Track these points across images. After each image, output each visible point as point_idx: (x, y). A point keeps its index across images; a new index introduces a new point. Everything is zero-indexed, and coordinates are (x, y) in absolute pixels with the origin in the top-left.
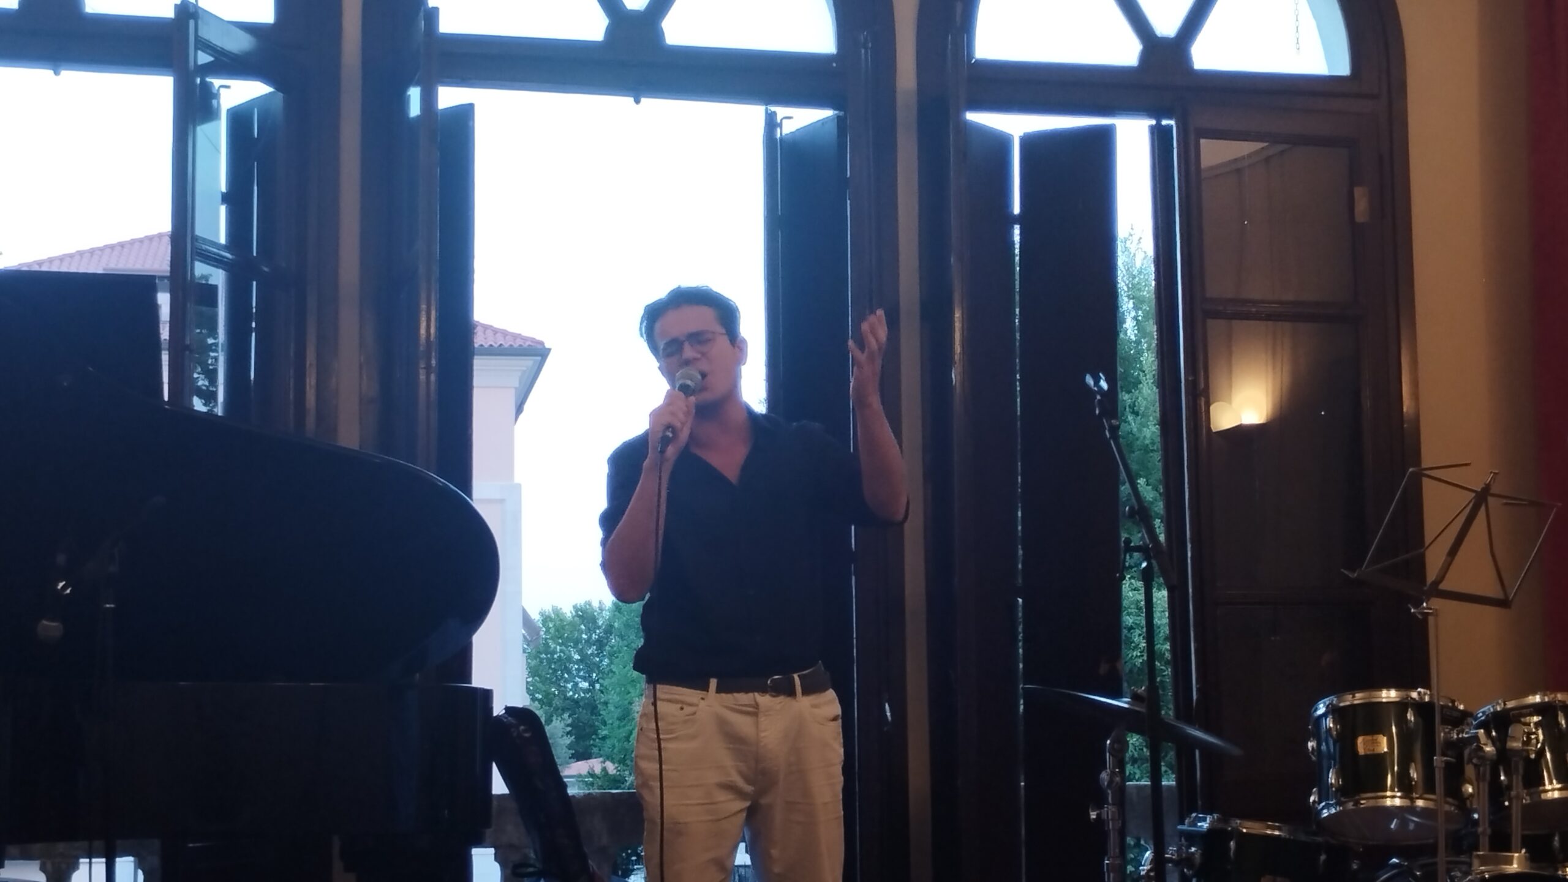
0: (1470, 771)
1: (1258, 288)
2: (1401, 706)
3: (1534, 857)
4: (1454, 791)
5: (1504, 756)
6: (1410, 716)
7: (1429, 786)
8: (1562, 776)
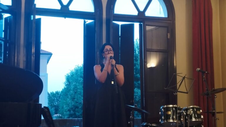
0: (182, 117)
2: (173, 107)
4: (180, 119)
5: (187, 114)
8: (195, 118)
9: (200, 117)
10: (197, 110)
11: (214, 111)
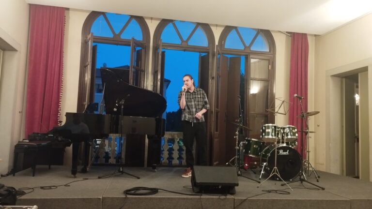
0: (280, 134)
1: (257, 77)
2: (272, 126)
3: (287, 145)
4: (278, 137)
5: (284, 133)
6: (273, 127)
7: (275, 135)
8: (291, 135)
9: (295, 135)
10: (292, 129)
11: (307, 131)
